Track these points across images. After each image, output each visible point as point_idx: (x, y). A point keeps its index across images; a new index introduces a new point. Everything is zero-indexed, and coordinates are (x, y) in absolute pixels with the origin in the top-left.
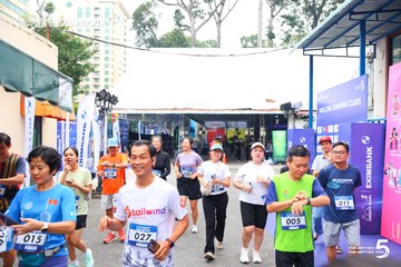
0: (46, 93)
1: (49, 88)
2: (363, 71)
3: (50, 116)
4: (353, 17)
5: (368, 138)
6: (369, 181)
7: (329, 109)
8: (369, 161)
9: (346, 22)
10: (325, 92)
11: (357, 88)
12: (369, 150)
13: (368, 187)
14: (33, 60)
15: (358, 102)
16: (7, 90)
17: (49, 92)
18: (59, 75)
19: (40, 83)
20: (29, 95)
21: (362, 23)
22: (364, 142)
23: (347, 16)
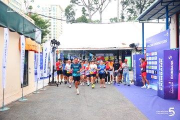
0: (30, 34)
1: (31, 32)
2: (167, 28)
3: (31, 50)
4: (163, 4)
5: (171, 57)
6: (172, 76)
7: (152, 45)
8: (172, 67)
9: (159, 7)
10: (150, 38)
11: (165, 35)
12: (172, 62)
13: (172, 78)
14: (24, 18)
15: (165, 41)
16: (11, 30)
17: (31, 34)
18: (36, 27)
19: (27, 30)
20: (22, 34)
21: (167, 6)
22: (169, 58)
23: (160, 4)
